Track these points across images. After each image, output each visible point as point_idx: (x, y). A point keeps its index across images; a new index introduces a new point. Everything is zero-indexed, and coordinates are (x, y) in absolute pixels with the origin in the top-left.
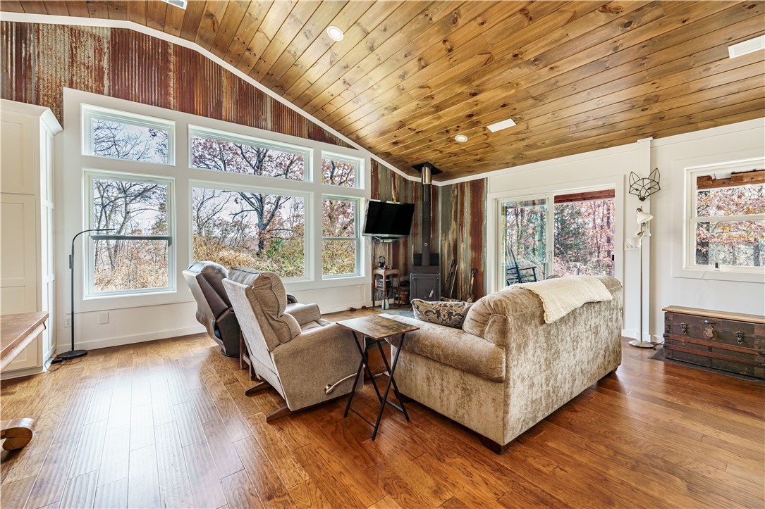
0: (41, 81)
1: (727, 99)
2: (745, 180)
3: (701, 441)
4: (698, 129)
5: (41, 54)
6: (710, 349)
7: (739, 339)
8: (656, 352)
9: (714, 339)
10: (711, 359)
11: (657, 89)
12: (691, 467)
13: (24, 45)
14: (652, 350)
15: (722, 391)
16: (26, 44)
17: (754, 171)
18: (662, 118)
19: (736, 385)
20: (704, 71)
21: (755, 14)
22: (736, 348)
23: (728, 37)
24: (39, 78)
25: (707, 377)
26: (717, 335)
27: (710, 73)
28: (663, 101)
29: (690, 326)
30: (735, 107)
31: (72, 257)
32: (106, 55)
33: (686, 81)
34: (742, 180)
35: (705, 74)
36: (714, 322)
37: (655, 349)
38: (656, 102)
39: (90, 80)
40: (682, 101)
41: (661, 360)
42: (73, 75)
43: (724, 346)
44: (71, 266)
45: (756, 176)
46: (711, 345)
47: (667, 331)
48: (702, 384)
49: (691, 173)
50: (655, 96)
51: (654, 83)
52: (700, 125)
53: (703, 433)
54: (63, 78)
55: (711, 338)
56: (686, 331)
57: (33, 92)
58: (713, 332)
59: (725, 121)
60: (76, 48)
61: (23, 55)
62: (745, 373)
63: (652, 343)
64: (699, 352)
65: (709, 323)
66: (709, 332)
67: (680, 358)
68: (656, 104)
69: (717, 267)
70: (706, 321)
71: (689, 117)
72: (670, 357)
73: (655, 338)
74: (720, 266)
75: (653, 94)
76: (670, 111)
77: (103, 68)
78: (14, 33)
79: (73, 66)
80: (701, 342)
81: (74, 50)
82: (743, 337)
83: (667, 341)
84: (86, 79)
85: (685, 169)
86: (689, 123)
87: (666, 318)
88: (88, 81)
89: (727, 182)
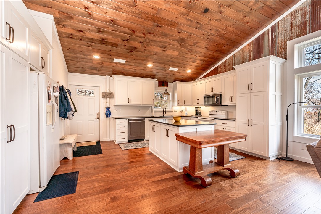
0: (279, 44)
5: (279, 33)
13: (273, 34)
16: (274, 33)
24: (278, 43)
31: (287, 115)
32: (308, 13)
39: (299, 31)
42: (291, 34)
44: (287, 120)
54: (287, 37)
57: (276, 49)
60: (293, 21)
61: (273, 38)
77: (306, 21)
78: (271, 31)
79: (291, 30)
81: (292, 22)
84: (297, 32)
88: (298, 32)
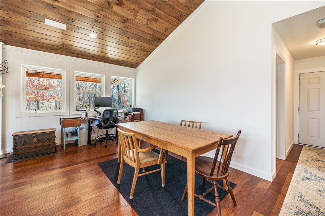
1: (41, 40)
2: (40, 76)
3: (43, 193)
4: (28, 48)
6: (35, 147)
7: (47, 140)
8: (7, 159)
9: (37, 143)
10: (36, 152)
11: (10, 18)
12: (43, 209)
14: (5, 158)
15: (43, 164)
17: (43, 73)
18: (11, 35)
19: (47, 159)
20: (34, 22)
21: (55, 12)
22: (45, 144)
23: (45, 14)
25: (35, 160)
26: (38, 141)
27: (36, 25)
28: (12, 26)
29: (26, 140)
30: (43, 45)
33: (25, 22)
34: (39, 75)
35: (34, 24)
36: (37, 135)
37: (6, 157)
38: (8, 24)
40: (22, 32)
41: (11, 162)
43: (41, 144)
45: (44, 75)
46: (36, 146)
47: (14, 146)
48: (35, 165)
49: (24, 68)
50: (8, 21)
51: (9, 14)
52: (29, 46)
53: (42, 188)
55: (36, 143)
56: (25, 143)
58: (37, 140)
59: (39, 49)
62: (48, 153)
63: (3, 155)
64: (31, 151)
65: (35, 136)
66: (35, 140)
67: (21, 157)
68: (8, 26)
69: (36, 111)
70: (34, 136)
71: (25, 40)
72: (16, 158)
73: (6, 151)
74: (37, 110)
75: (7, 19)
76: (15, 33)
80: (32, 146)
82: (48, 139)
83: (15, 151)
85: (22, 65)
86: (24, 43)
87: (14, 139)
89: (34, 75)
